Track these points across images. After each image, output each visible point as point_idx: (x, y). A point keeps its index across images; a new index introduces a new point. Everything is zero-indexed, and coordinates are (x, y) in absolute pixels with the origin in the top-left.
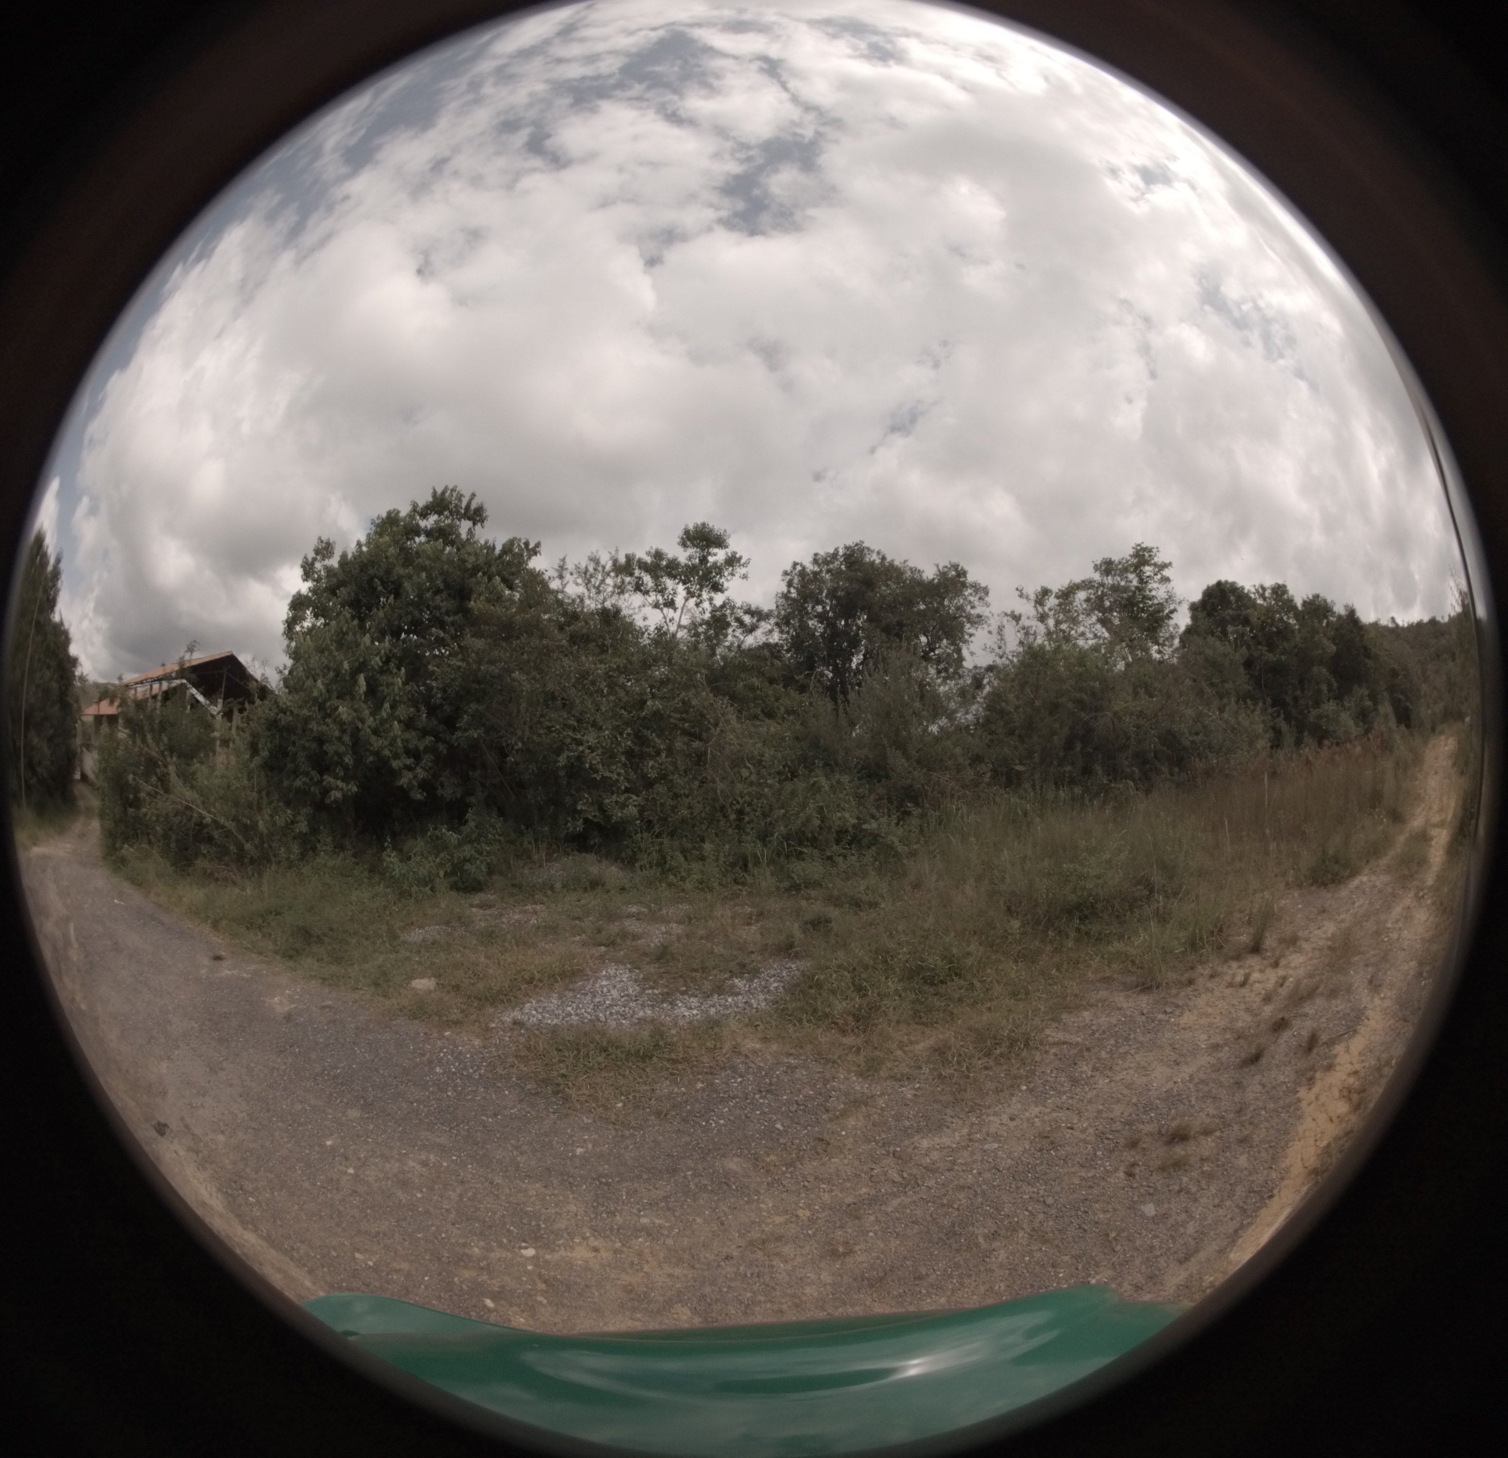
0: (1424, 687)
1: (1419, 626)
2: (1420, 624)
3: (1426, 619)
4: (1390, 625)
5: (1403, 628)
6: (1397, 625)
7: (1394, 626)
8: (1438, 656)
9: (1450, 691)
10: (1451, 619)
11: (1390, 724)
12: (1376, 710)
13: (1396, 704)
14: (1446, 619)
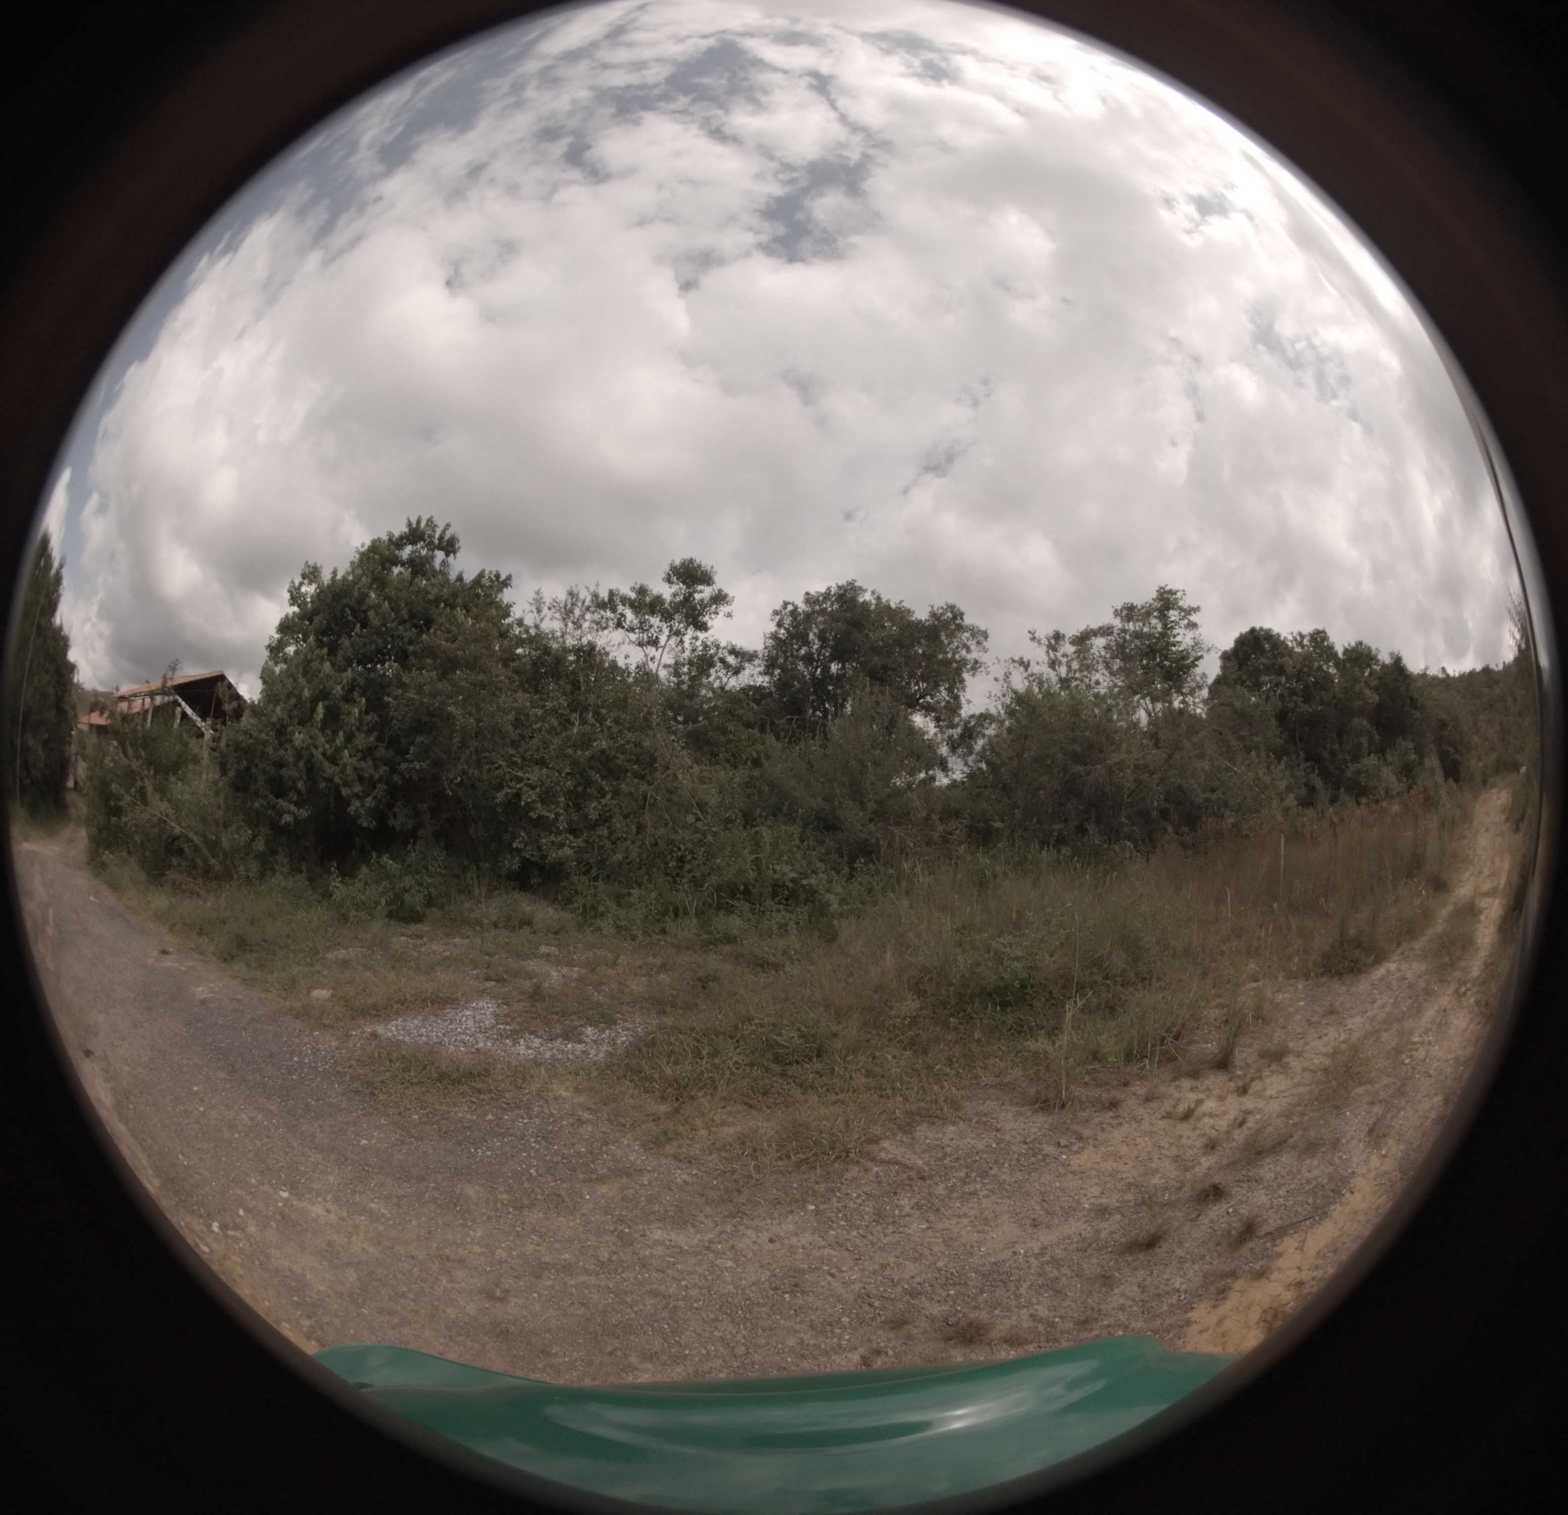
0: (1476, 739)
1: (1470, 677)
2: (1472, 674)
3: (1479, 668)
4: (1441, 676)
5: (1454, 679)
6: (1448, 676)
7: (1444, 676)
8: (1491, 706)
9: (1503, 740)
10: (1507, 667)
11: (1436, 778)
12: (1421, 764)
13: (1443, 757)
14: (1501, 667)
